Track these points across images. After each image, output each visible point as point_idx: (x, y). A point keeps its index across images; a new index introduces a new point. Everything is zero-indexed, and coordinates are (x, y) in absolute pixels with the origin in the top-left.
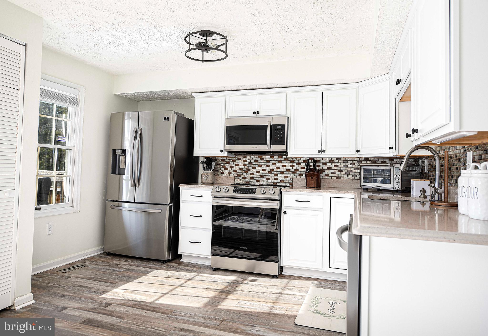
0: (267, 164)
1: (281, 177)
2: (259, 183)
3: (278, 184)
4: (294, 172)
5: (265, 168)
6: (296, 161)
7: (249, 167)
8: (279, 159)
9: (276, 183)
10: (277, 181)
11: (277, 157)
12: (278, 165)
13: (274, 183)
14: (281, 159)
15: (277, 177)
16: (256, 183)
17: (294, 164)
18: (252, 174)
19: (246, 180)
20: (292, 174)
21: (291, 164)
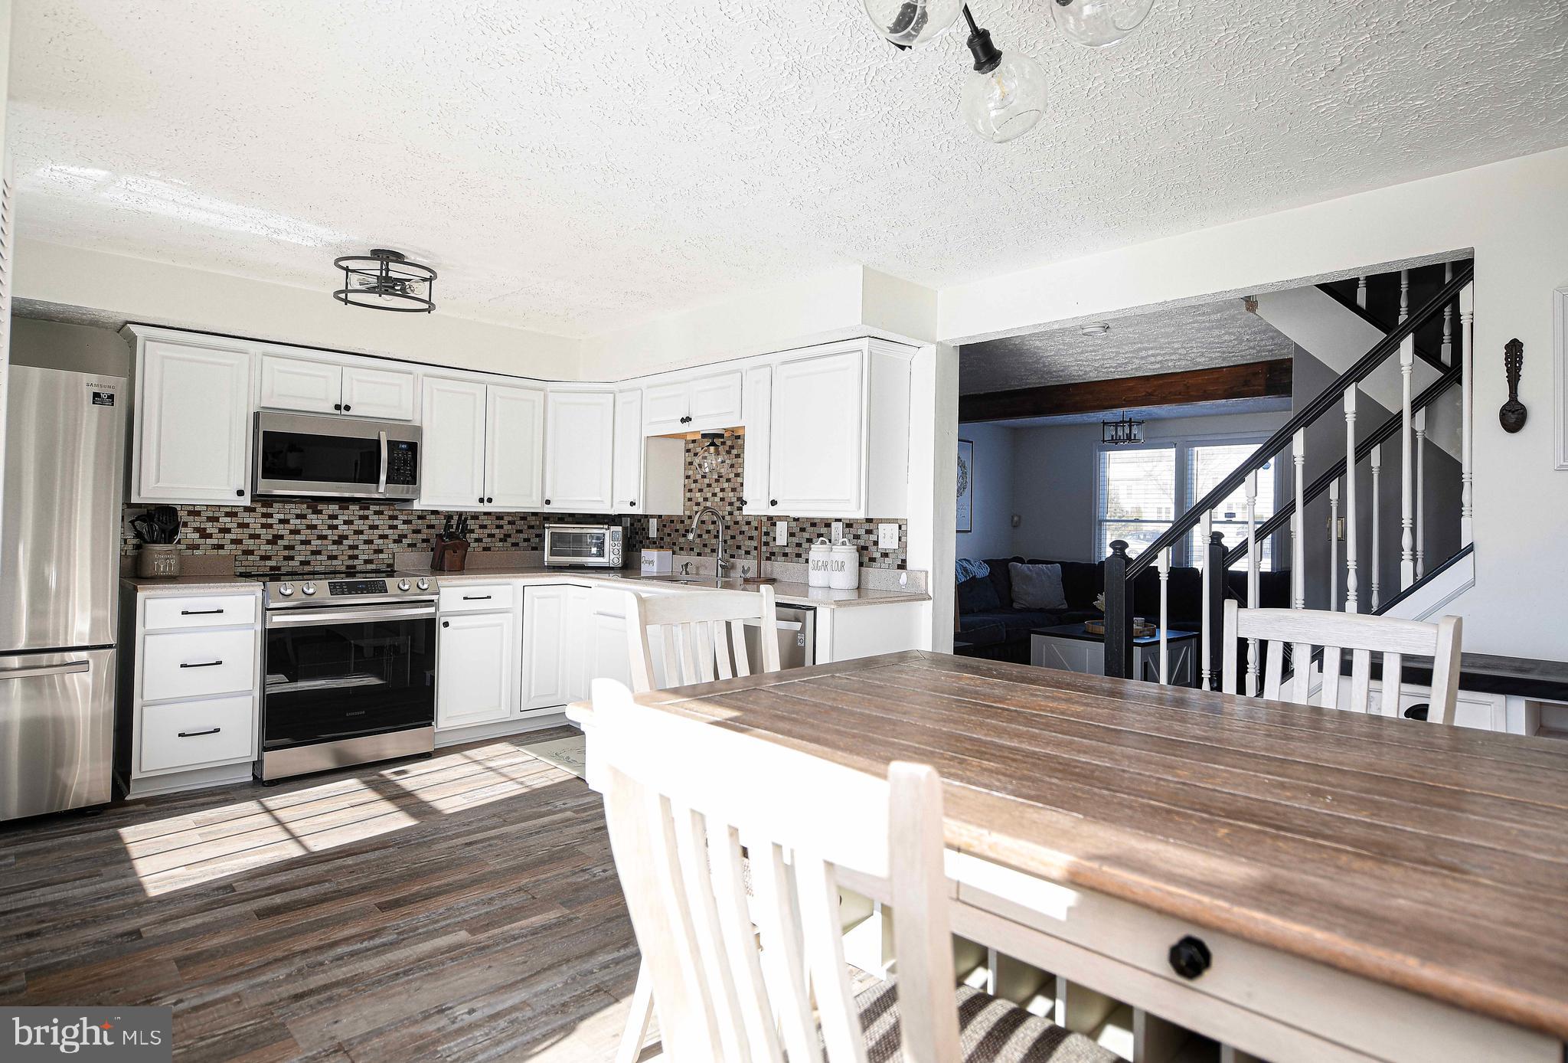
0: (330, 522)
1: (364, 553)
2: (307, 569)
3: (359, 568)
4: (398, 541)
5: (324, 533)
6: (401, 517)
8: (361, 513)
9: (354, 567)
10: (356, 562)
11: (357, 507)
12: (359, 524)
13: (348, 567)
14: (366, 512)
15: (356, 552)
16: (300, 570)
17: (395, 522)
18: (291, 548)
19: (273, 563)
20: (391, 546)
21: (390, 522)
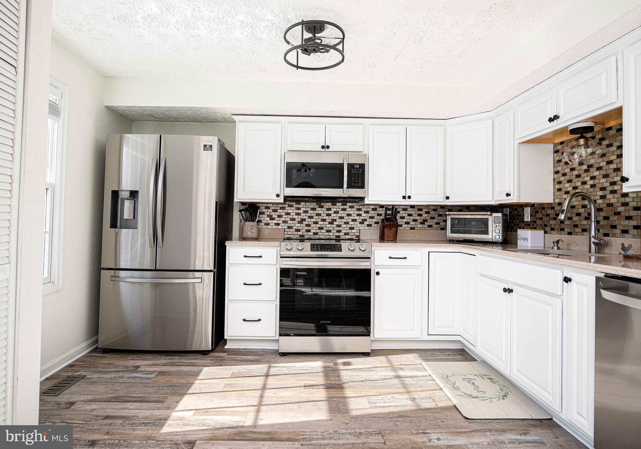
0: (327, 212)
1: (345, 229)
2: (317, 237)
3: (342, 237)
4: (362, 223)
5: (325, 218)
6: (363, 209)
7: (303, 216)
8: (343, 207)
9: (339, 237)
10: (340, 234)
11: (341, 204)
12: (342, 213)
13: (336, 236)
14: (345, 207)
15: (340, 229)
16: (313, 237)
17: (360, 212)
18: (308, 225)
19: (300, 233)
20: (359, 225)
21: (358, 212)
